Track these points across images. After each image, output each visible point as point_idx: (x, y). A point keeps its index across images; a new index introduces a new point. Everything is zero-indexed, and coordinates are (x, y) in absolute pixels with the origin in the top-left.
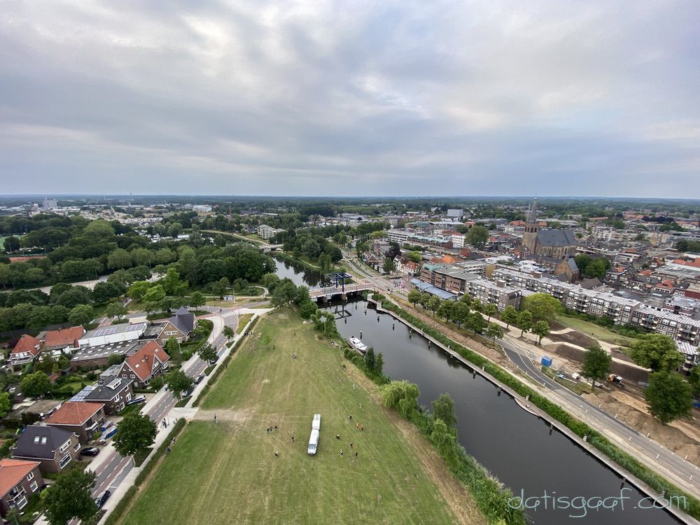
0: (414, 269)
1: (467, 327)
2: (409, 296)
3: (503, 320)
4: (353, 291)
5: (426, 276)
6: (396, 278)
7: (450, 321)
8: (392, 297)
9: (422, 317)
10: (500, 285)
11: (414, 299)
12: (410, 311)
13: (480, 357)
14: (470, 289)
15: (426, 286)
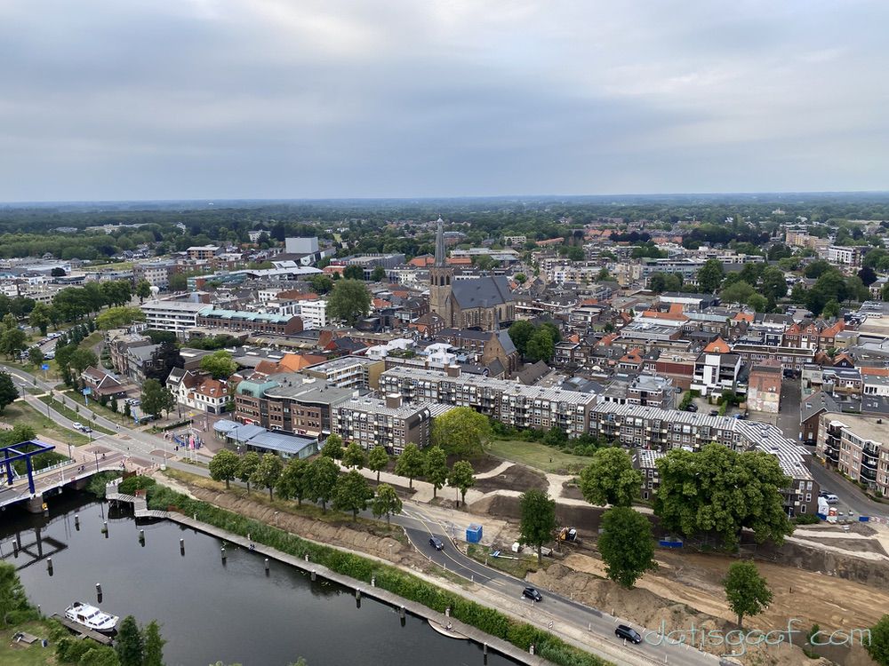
0: (219, 395)
1: (339, 506)
2: (212, 466)
5: (248, 408)
6: (179, 425)
7: (305, 501)
8: (171, 476)
9: (247, 508)
10: (393, 404)
11: (223, 471)
12: (218, 502)
13: (365, 561)
14: (340, 422)
15: (251, 433)
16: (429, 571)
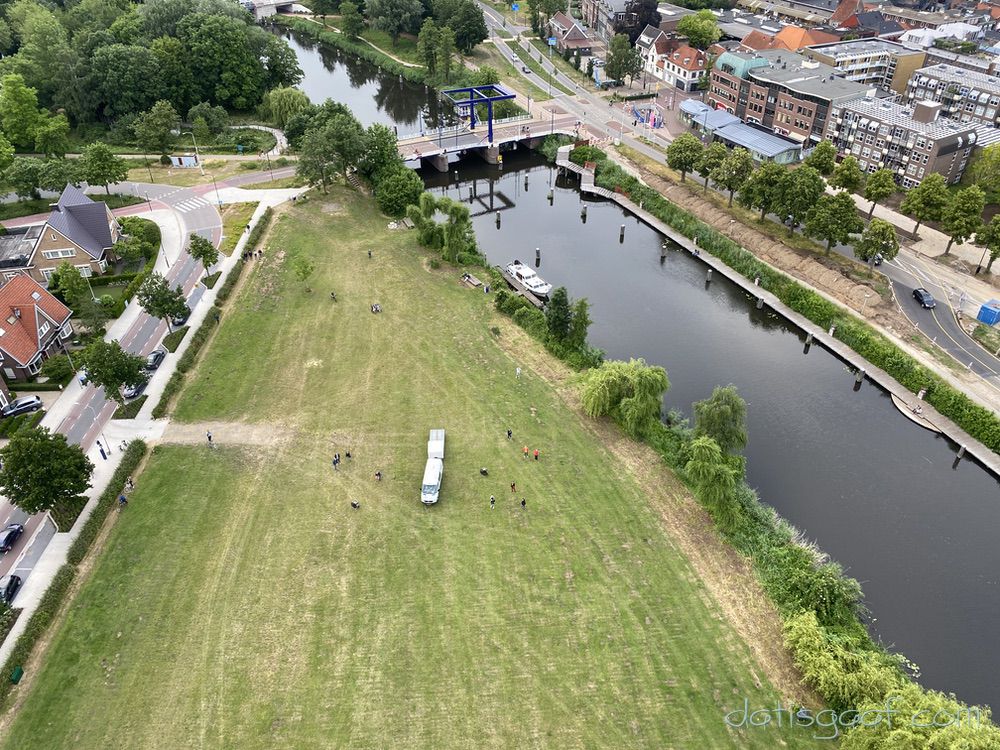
0: (693, 67)
1: (811, 232)
2: (671, 151)
3: (907, 213)
4: (517, 138)
5: (725, 89)
6: (642, 97)
7: (771, 216)
8: (623, 154)
9: (699, 208)
10: (923, 115)
11: (682, 160)
12: (670, 194)
13: (828, 304)
14: (839, 128)
15: (721, 121)
16: (909, 339)
